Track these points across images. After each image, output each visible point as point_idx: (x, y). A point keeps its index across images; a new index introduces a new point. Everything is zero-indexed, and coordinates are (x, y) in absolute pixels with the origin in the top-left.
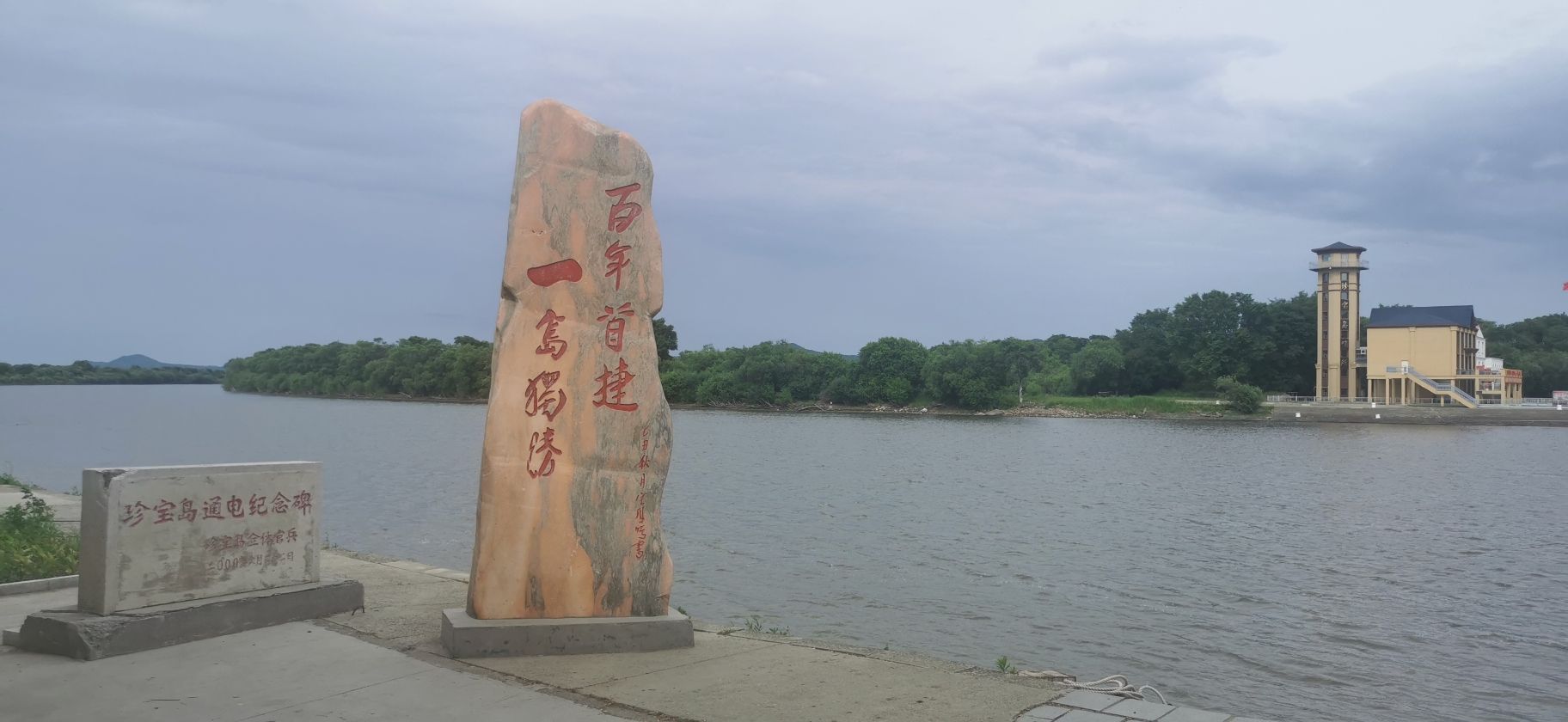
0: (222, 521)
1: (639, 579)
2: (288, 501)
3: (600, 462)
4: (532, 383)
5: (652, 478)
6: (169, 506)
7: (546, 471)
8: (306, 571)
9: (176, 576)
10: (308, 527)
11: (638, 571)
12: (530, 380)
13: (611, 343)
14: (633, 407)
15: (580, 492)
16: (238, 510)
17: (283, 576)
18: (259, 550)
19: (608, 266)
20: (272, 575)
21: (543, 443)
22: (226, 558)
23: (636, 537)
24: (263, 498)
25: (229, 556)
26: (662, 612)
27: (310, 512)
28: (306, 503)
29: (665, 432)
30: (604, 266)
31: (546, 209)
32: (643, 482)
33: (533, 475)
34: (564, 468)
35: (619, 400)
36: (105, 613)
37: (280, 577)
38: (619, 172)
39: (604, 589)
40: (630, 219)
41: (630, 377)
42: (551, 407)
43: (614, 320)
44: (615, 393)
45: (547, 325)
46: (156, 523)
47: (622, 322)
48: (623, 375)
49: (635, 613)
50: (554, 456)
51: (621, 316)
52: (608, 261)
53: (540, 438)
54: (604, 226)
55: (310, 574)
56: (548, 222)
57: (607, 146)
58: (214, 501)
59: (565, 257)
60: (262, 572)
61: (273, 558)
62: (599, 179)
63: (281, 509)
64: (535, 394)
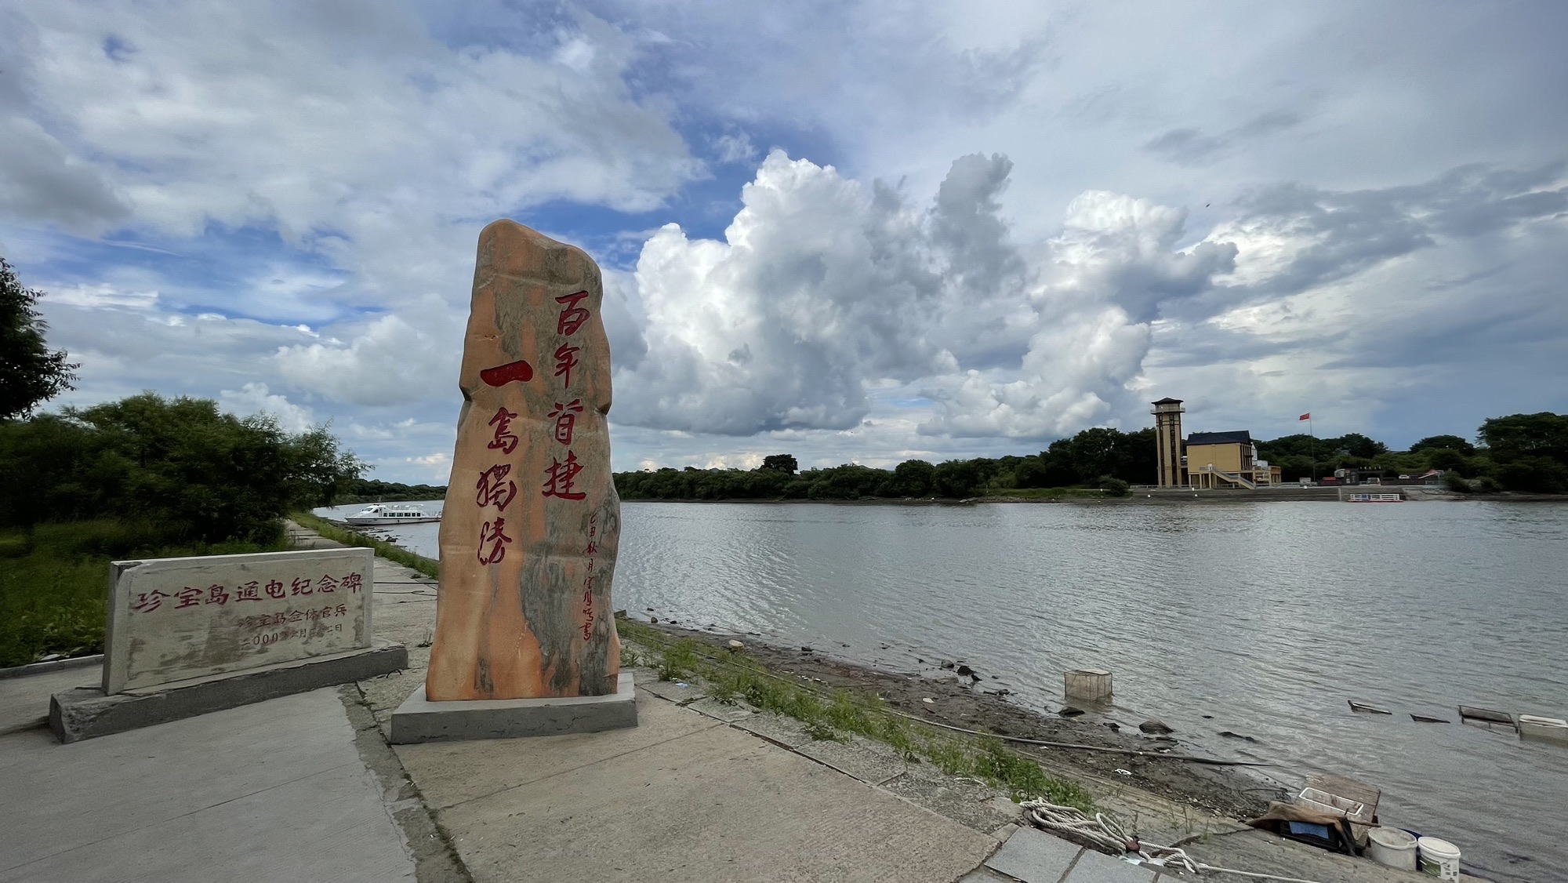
0: (258, 602)
1: (586, 660)
2: (336, 581)
3: (549, 549)
4: (484, 476)
5: (600, 563)
6: (194, 593)
7: (496, 558)
8: (356, 639)
9: (201, 654)
10: (360, 603)
11: (586, 652)
12: (481, 473)
13: (561, 437)
14: (581, 496)
15: (529, 577)
16: (279, 592)
17: (330, 645)
18: (306, 624)
19: (557, 367)
20: (318, 644)
21: (494, 531)
22: (264, 633)
23: (583, 619)
24: (309, 581)
25: (267, 632)
26: (612, 690)
27: (360, 590)
28: (357, 583)
29: (612, 518)
30: (553, 365)
31: (498, 317)
32: (591, 566)
33: (483, 562)
34: (512, 554)
35: (567, 490)
36: (109, 693)
37: (327, 646)
38: (570, 282)
39: (552, 669)
40: (578, 323)
41: (578, 468)
42: (502, 498)
43: (564, 416)
44: (564, 483)
45: (499, 421)
46: (176, 608)
47: (572, 417)
48: (572, 466)
49: (583, 693)
50: (504, 544)
51: (572, 412)
52: (557, 362)
53: (490, 528)
54: (554, 330)
55: (360, 641)
56: (500, 328)
57: (557, 258)
58: (250, 585)
59: (517, 359)
60: (306, 643)
61: (319, 631)
62: (550, 288)
63: (329, 589)
64: (486, 486)
